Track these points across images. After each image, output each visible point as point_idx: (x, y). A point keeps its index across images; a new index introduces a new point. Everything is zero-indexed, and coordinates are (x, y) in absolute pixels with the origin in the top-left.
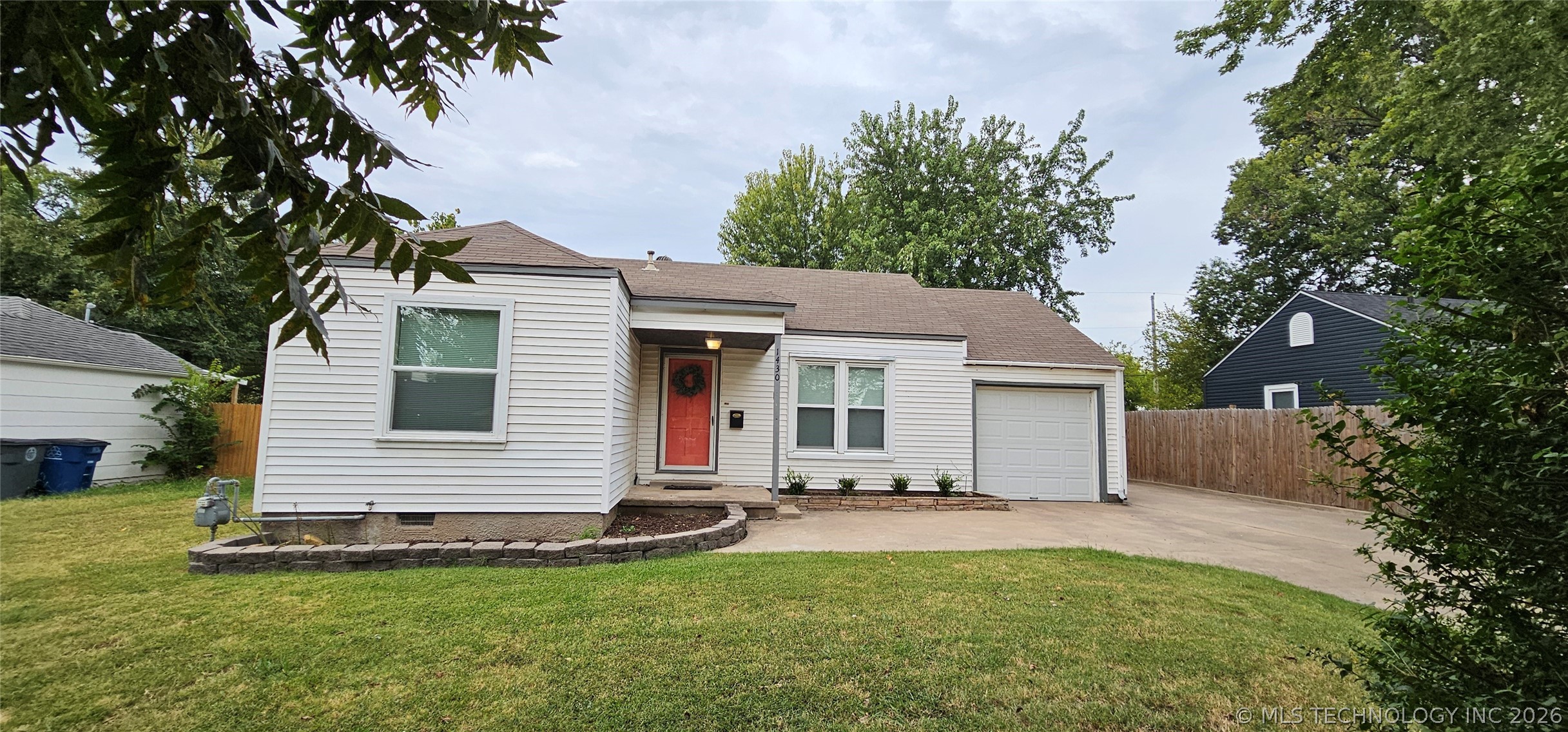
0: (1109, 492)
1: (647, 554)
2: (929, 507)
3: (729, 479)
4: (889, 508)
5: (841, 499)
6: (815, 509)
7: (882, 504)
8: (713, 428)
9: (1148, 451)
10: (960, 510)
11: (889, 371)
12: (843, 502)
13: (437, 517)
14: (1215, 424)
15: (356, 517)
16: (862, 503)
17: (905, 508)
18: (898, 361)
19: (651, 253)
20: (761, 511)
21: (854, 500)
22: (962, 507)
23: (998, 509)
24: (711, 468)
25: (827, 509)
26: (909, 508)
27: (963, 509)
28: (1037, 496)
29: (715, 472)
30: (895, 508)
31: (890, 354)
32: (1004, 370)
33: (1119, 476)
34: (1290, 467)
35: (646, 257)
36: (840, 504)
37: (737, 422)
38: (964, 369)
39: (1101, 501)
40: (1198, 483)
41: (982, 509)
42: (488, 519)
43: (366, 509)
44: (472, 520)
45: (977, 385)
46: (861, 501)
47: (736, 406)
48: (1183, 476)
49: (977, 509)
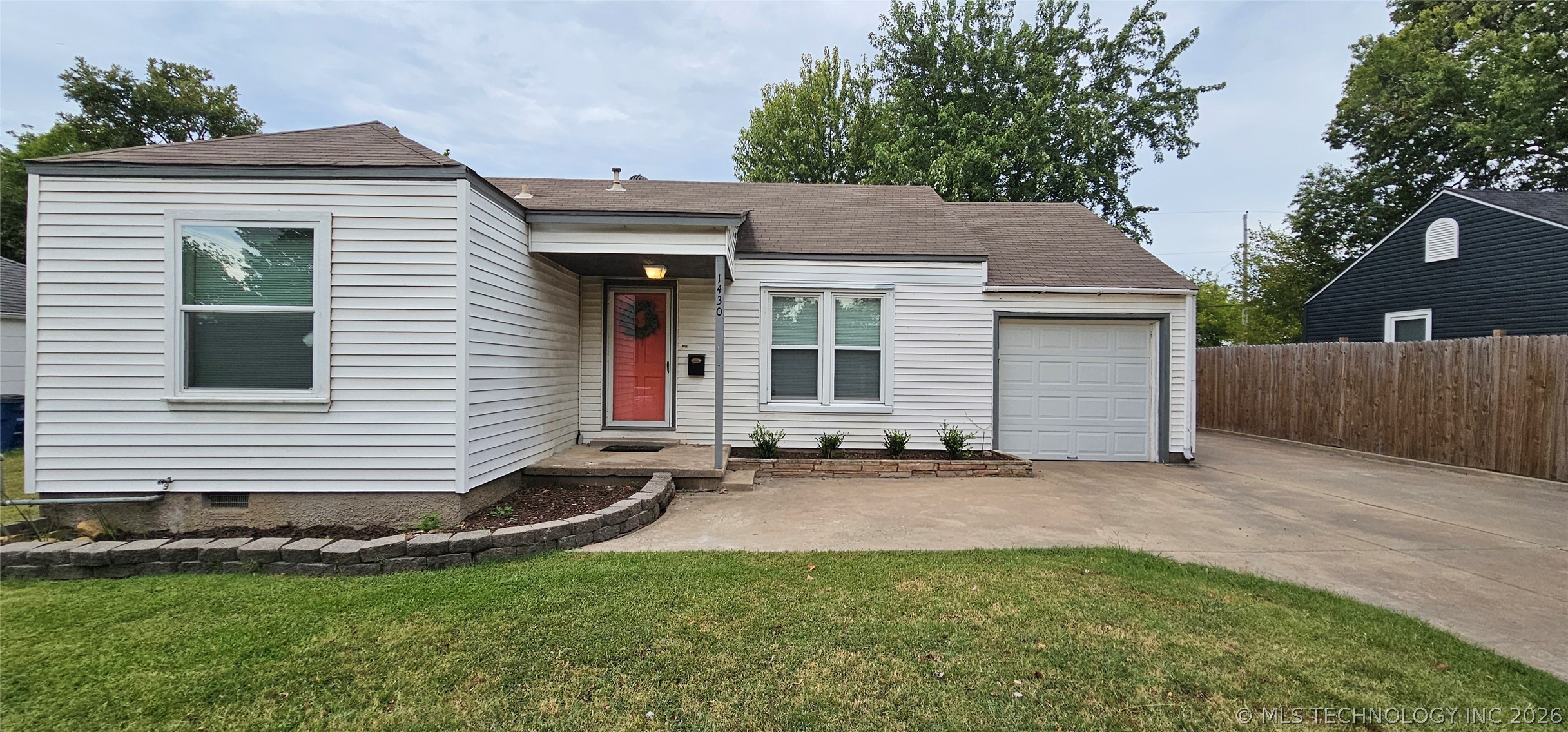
0: (1172, 450)
1: (479, 556)
2: (928, 473)
3: (689, 436)
4: (876, 474)
5: (815, 464)
6: (782, 476)
7: (868, 470)
8: (668, 377)
9: (1228, 394)
10: (968, 476)
11: (887, 302)
12: (817, 467)
13: (251, 498)
14: (1318, 362)
15: (147, 498)
16: (842, 468)
17: (897, 475)
18: (898, 289)
19: (617, 170)
20: (701, 482)
21: (832, 464)
22: (970, 472)
23: (1018, 476)
24: (667, 423)
25: (797, 476)
26: (901, 474)
27: (971, 476)
28: (1077, 455)
29: (673, 428)
30: (883, 475)
31: (887, 281)
32: (1037, 298)
33: (1185, 430)
34: (1421, 417)
35: (611, 176)
36: (813, 470)
37: (696, 368)
38: (983, 297)
39: (1160, 462)
40: (1292, 435)
41: (997, 475)
42: (315, 501)
43: (160, 488)
44: (295, 501)
45: (1000, 317)
46: (842, 465)
47: (696, 349)
48: (1272, 425)
49: (991, 475)
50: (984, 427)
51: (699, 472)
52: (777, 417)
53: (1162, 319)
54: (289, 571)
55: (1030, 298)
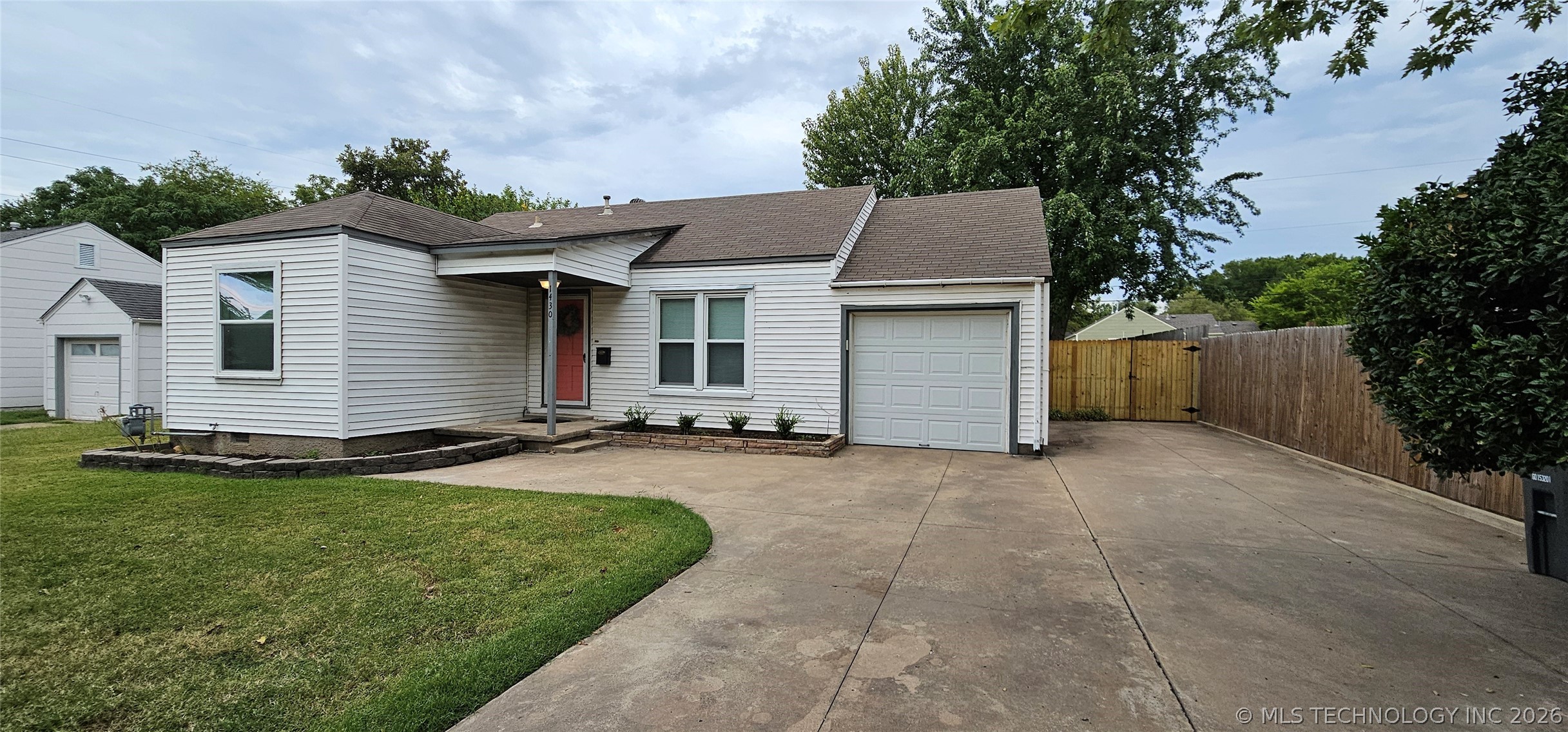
0: (1021, 441)
1: (301, 473)
2: (739, 449)
3: (600, 414)
4: (697, 448)
5: (651, 437)
6: (628, 446)
7: (691, 444)
8: (585, 365)
9: (1235, 389)
10: (771, 454)
11: (749, 299)
12: (652, 440)
13: (251, 438)
14: (1289, 350)
15: (206, 434)
16: (671, 441)
17: (713, 449)
18: (757, 288)
19: (607, 198)
20: (540, 445)
21: (663, 438)
22: (773, 450)
23: (814, 455)
24: (584, 403)
25: (638, 446)
26: (717, 449)
27: (774, 453)
28: (930, 442)
29: (588, 407)
30: (702, 449)
31: (749, 282)
32: (883, 291)
35: (603, 203)
36: (650, 442)
37: (604, 357)
38: (831, 292)
39: (1011, 453)
40: (1271, 435)
41: (796, 454)
42: (277, 440)
43: (211, 429)
44: (268, 440)
45: (848, 312)
47: (603, 344)
48: (1260, 423)
49: (791, 453)
50: (832, 413)
51: (540, 437)
52: (663, 400)
53: (1012, 308)
54: (216, 474)
55: (875, 292)
